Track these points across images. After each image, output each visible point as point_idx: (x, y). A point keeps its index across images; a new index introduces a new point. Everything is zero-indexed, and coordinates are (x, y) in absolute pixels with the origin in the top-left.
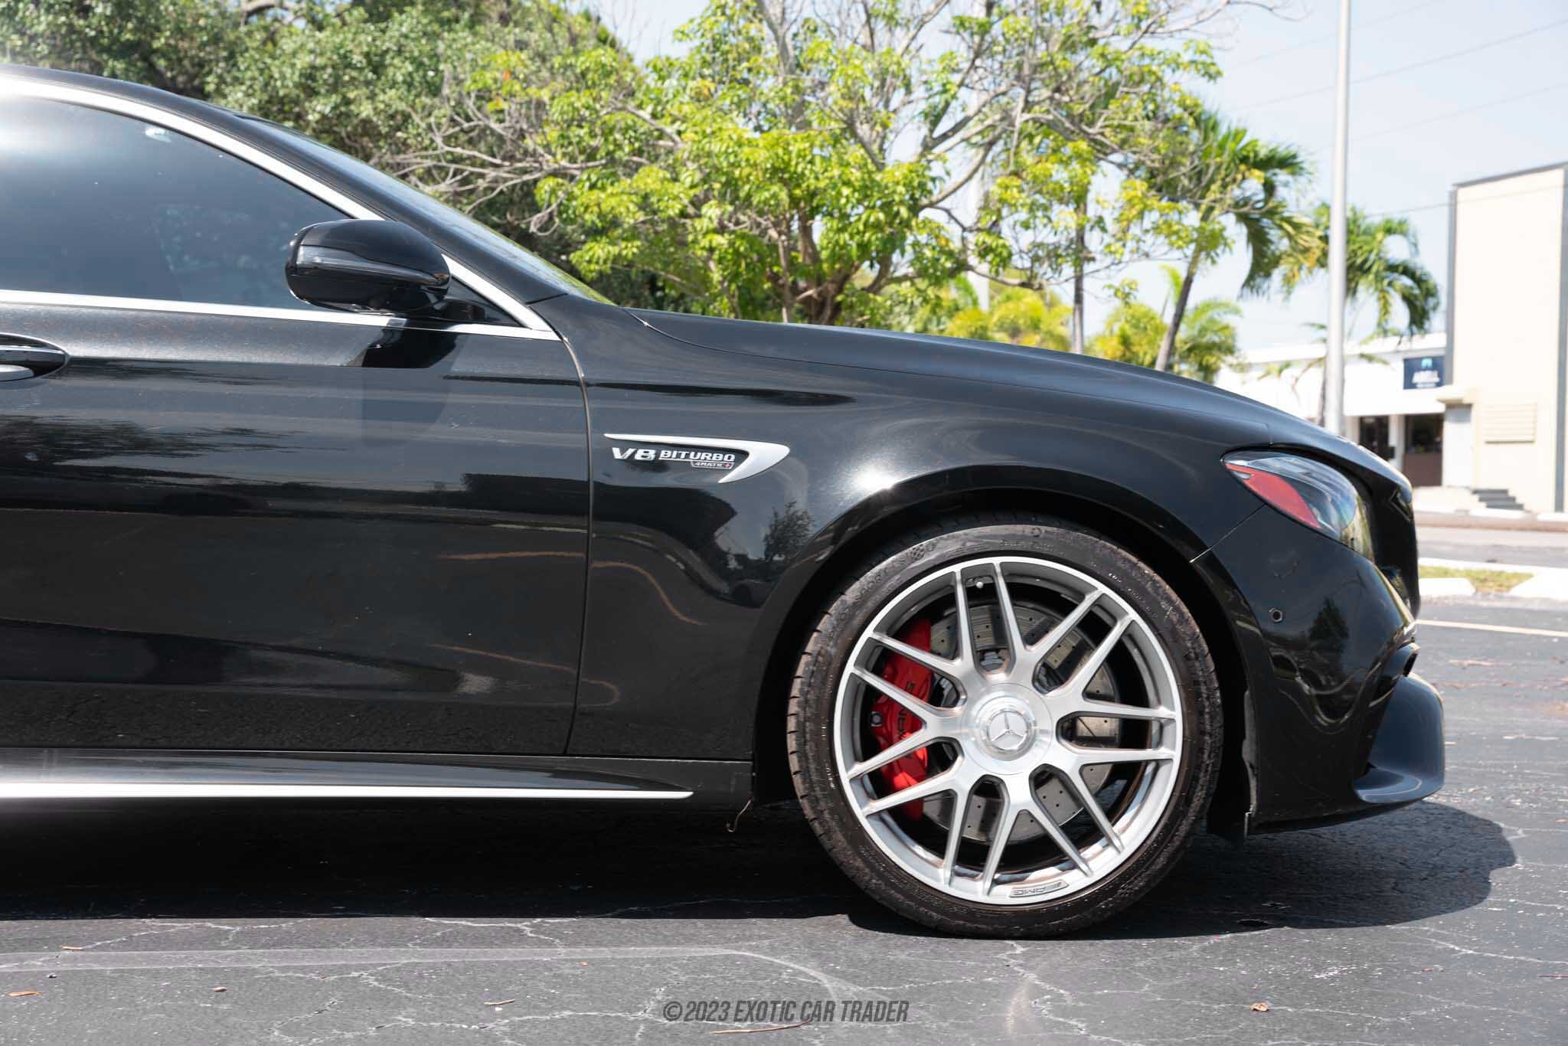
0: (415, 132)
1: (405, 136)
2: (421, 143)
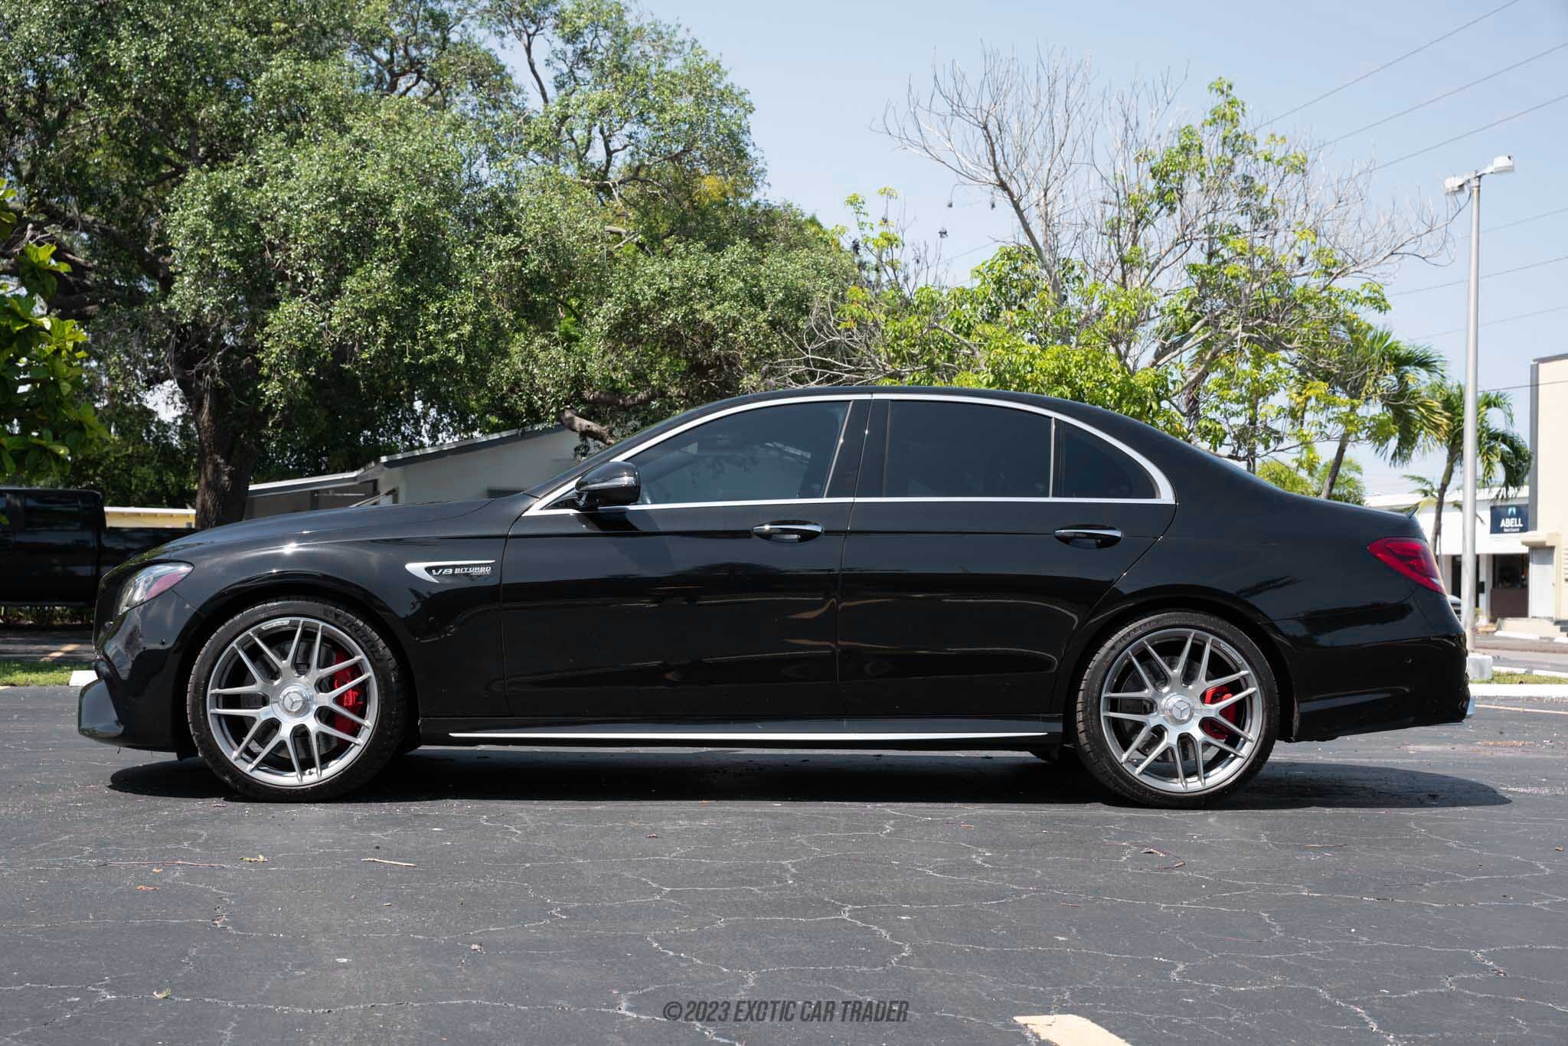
1: (735, 336)
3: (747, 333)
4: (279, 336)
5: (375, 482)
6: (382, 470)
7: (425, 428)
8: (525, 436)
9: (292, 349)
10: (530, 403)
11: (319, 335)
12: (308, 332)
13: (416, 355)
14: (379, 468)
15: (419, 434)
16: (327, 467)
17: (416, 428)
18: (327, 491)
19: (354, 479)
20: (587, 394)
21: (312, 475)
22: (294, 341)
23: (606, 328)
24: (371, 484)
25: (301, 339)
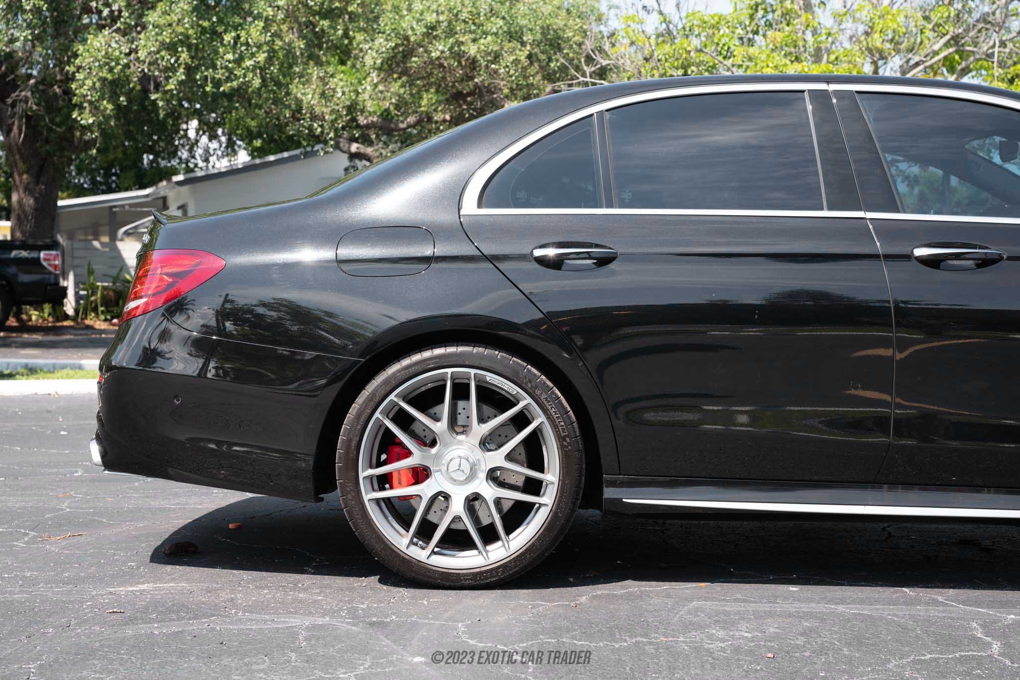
0: (504, 65)
1: (497, 67)
2: (508, 72)
3: (507, 66)
4: (90, 68)
5: (164, 199)
6: (174, 188)
7: (199, 152)
8: (306, 155)
9: (103, 80)
10: (310, 128)
11: (127, 66)
12: (118, 64)
13: (217, 84)
14: (171, 185)
15: (194, 157)
16: (117, 186)
17: (191, 153)
18: (123, 206)
19: (147, 196)
20: (362, 120)
21: (104, 192)
22: (104, 74)
23: (379, 61)
24: (161, 201)
25: (111, 70)
